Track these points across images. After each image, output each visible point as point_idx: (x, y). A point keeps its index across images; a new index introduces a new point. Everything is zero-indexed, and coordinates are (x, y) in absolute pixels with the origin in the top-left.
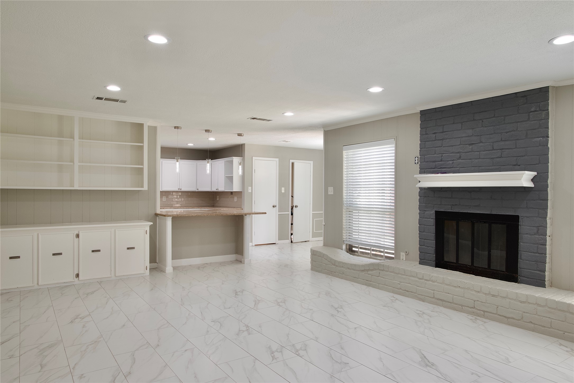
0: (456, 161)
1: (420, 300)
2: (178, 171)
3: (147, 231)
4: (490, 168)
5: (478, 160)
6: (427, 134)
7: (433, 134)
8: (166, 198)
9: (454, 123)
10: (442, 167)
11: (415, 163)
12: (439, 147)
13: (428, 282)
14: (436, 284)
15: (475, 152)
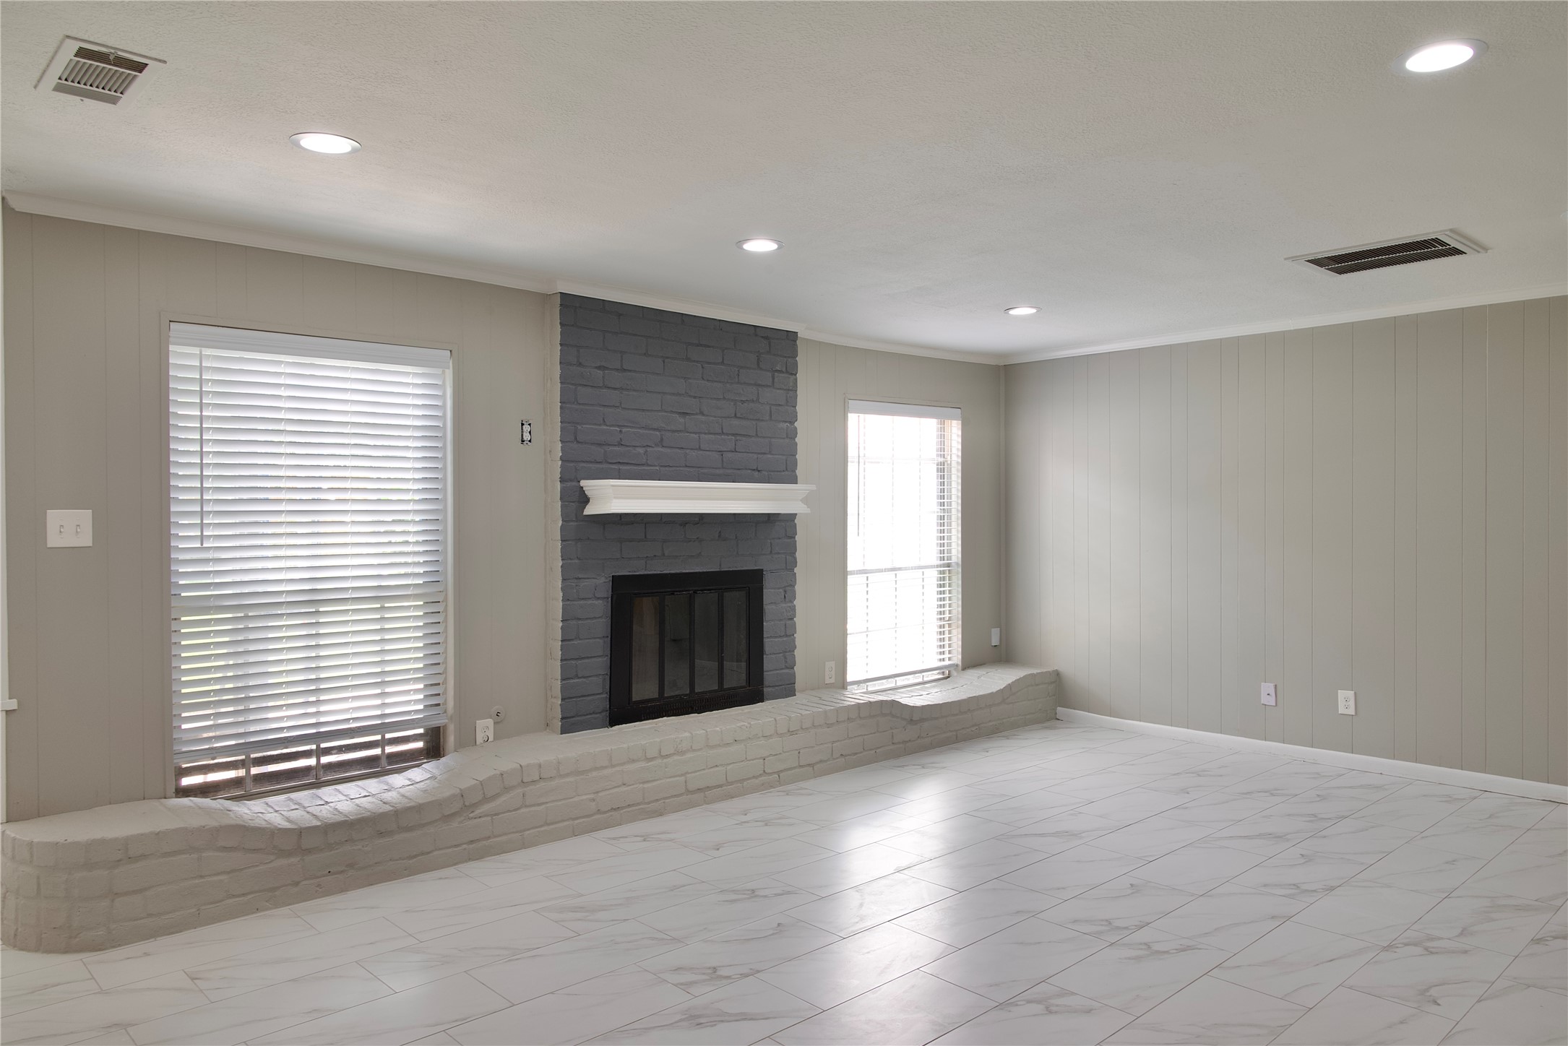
0: (651, 449)
1: (653, 817)
4: (718, 471)
5: (696, 451)
6: (580, 364)
7: (596, 368)
9: (645, 354)
10: (621, 461)
11: (523, 441)
12: (614, 406)
13: (669, 760)
14: (689, 755)
15: (691, 433)
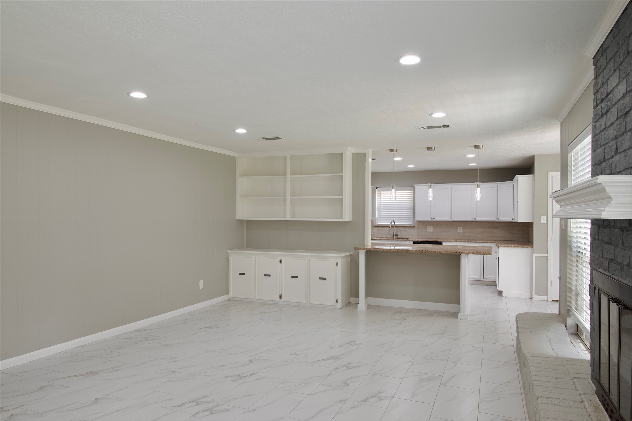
2: (479, 199)
3: (339, 263)
8: (462, 229)
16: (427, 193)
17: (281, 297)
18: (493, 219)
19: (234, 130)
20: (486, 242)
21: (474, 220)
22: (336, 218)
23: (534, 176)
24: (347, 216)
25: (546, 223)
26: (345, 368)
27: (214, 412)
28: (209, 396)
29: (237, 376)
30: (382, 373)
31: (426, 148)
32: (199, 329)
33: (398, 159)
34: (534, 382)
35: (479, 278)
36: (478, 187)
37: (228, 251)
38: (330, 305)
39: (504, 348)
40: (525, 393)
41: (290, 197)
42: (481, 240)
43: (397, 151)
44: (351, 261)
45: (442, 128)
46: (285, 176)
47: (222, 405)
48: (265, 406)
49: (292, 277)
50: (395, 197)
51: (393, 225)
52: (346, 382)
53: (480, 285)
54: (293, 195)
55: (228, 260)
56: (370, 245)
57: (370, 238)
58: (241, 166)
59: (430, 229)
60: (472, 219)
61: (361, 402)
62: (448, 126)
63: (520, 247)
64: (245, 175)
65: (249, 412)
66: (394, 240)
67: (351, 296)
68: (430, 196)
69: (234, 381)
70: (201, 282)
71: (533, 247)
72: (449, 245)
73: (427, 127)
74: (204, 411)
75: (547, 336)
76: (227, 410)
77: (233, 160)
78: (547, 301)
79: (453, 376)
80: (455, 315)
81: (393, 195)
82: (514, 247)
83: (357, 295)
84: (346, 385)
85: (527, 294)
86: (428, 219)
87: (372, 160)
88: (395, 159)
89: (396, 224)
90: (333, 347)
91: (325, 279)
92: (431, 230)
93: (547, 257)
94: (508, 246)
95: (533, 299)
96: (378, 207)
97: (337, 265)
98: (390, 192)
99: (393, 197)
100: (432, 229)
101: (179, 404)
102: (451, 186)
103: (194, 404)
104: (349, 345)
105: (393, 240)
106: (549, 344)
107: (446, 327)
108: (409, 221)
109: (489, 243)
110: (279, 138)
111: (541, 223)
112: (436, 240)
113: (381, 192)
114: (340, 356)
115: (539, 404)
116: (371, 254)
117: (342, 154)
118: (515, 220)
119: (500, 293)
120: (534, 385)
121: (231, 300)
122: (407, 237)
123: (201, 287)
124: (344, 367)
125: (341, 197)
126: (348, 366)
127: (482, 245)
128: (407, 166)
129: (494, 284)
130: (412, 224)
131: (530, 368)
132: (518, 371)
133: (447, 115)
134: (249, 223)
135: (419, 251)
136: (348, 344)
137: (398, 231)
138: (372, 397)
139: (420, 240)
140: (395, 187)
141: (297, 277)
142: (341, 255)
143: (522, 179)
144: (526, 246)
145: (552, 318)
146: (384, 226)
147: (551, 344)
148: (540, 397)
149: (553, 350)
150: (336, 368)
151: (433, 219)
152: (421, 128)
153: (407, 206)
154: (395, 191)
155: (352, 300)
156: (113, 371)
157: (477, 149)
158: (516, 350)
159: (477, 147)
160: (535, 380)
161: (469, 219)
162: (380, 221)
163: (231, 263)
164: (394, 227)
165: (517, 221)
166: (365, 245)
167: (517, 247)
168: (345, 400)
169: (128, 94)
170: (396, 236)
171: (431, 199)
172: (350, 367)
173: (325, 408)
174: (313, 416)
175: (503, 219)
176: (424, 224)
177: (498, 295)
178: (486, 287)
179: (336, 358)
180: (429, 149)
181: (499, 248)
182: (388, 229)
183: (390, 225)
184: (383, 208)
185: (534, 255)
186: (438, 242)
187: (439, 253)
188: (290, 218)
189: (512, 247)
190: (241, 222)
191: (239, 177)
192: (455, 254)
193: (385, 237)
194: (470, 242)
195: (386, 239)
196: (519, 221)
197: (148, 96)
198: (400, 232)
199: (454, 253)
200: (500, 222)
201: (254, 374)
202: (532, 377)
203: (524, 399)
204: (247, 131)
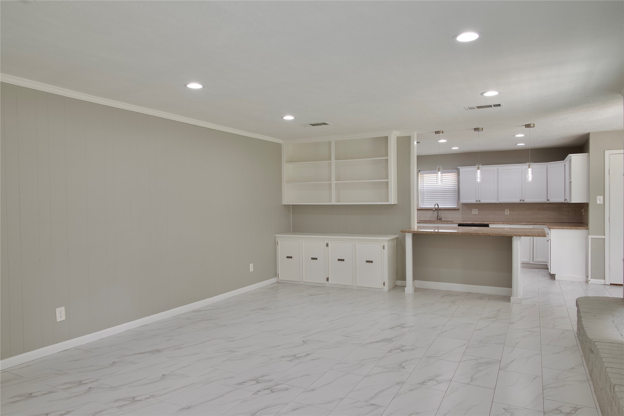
3: (385, 246)
8: (509, 211)
16: (476, 174)
17: (328, 279)
18: (543, 200)
19: (282, 117)
20: (536, 224)
21: (522, 202)
22: (381, 202)
23: (589, 155)
24: (393, 200)
25: (602, 203)
26: (399, 351)
27: (274, 390)
28: (268, 375)
29: (293, 356)
30: (437, 357)
31: (473, 129)
32: (252, 310)
33: (442, 141)
34: (607, 369)
35: (529, 261)
36: (529, 168)
37: (276, 235)
38: (377, 288)
39: (563, 332)
40: (592, 380)
41: (335, 182)
42: (530, 222)
43: (443, 132)
44: (397, 245)
45: (493, 108)
46: (330, 161)
47: (281, 384)
48: (323, 386)
49: (339, 260)
50: (441, 180)
51: (437, 208)
52: (401, 364)
53: (530, 268)
54: (338, 179)
55: (276, 244)
56: (417, 228)
57: (416, 221)
58: (287, 152)
59: (475, 212)
60: (520, 200)
61: (418, 385)
62: (499, 105)
63: (573, 229)
64: (290, 161)
65: (308, 391)
66: (439, 223)
67: (397, 279)
68: (478, 178)
69: (291, 360)
70: (251, 265)
71: (588, 229)
72: (496, 228)
73: (477, 107)
74: (265, 389)
75: (613, 322)
76: (287, 389)
77: (278, 147)
78: (605, 284)
79: (512, 361)
80: (507, 298)
81: (439, 178)
82: (568, 229)
83: (404, 278)
84: (402, 368)
85: (582, 278)
86: (473, 201)
87: (417, 143)
88: (439, 141)
89: (439, 207)
90: (384, 329)
91: (372, 262)
92: (477, 213)
93: (605, 239)
94: (561, 228)
95: (589, 282)
96: (421, 190)
97: (384, 248)
98: (436, 175)
99: (440, 179)
100: (477, 211)
101: (240, 383)
102: (497, 167)
103: (254, 382)
104: (400, 328)
105: (437, 223)
106: (616, 329)
107: (499, 311)
108: (453, 204)
109: (539, 225)
110: (325, 124)
111: (597, 203)
112: (482, 223)
113: (424, 175)
114: (393, 338)
115: (617, 393)
116: (417, 237)
117: (386, 138)
118: (568, 201)
119: (553, 277)
120: (608, 372)
121: (279, 283)
122: (451, 220)
123: (251, 270)
124: (398, 349)
125: (386, 180)
126: (401, 348)
127: (532, 227)
128: (451, 148)
129: (545, 267)
130: (456, 207)
131: (601, 354)
132: (582, 357)
133: (499, 93)
134: (295, 207)
135: (468, 233)
136: (399, 326)
137: (442, 214)
138: (429, 380)
139: (465, 223)
140: (441, 170)
141: (343, 260)
142: (388, 239)
143: (576, 159)
144: (580, 228)
145: (616, 302)
146: (428, 209)
147: (618, 330)
148: (617, 385)
149: (622, 335)
150: (390, 351)
151: (478, 201)
152: (471, 108)
153: (451, 189)
154: (441, 173)
155: (399, 283)
156: (176, 349)
157: (528, 128)
158: (576, 335)
159: (528, 126)
160: (609, 367)
161: (517, 200)
162: (423, 204)
163: (279, 247)
164: (437, 210)
165: (570, 202)
166: (411, 228)
167: (571, 229)
168: (402, 382)
169: (185, 85)
170: (440, 219)
171: (479, 180)
172: (403, 349)
173: (383, 390)
174: (372, 398)
175: (553, 200)
176: (469, 206)
177: (550, 278)
178: (537, 270)
179: (388, 340)
180: (476, 129)
181: (551, 230)
182: (432, 212)
183: (434, 208)
184: (426, 191)
185: (590, 237)
186: (484, 224)
187: (490, 235)
188: (335, 202)
189: (565, 229)
190: (287, 207)
191: (285, 163)
192: (507, 237)
193: (428, 220)
194: (518, 224)
195: (430, 222)
196: (573, 202)
197: (204, 87)
198: (443, 215)
199: (505, 235)
200: (549, 203)
201: (309, 354)
202: (604, 364)
203: (592, 386)
204: (295, 118)
